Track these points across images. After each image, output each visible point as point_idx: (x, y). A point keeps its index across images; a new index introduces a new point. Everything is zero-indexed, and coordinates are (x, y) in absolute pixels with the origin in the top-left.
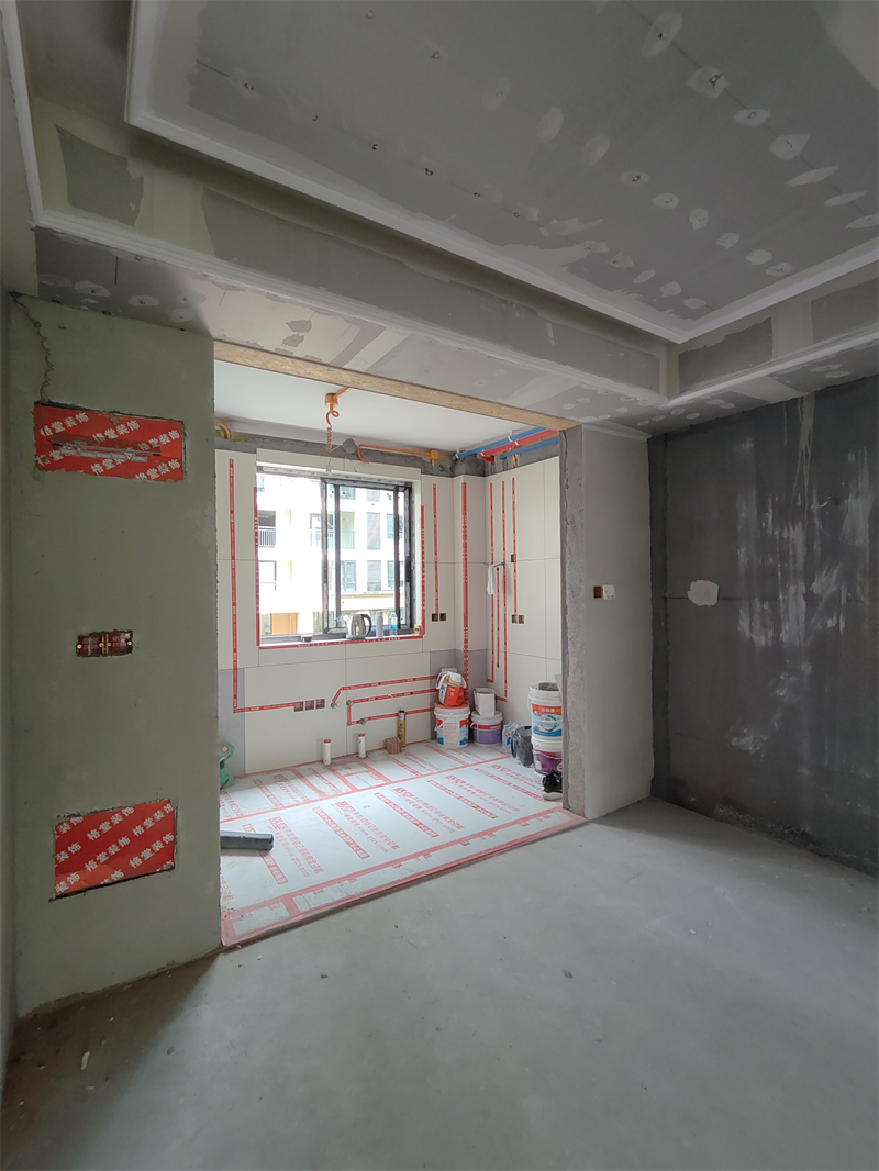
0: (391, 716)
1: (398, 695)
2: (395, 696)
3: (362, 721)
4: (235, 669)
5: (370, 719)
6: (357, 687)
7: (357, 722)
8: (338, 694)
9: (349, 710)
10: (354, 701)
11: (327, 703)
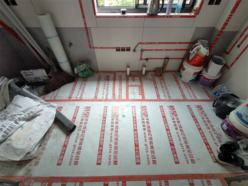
0: (162, 59)
1: (168, 50)
2: (166, 50)
3: (147, 59)
4: (86, 28)
5: (151, 59)
6: (147, 43)
7: (145, 59)
8: (137, 46)
9: (142, 54)
10: (145, 50)
11: (132, 49)
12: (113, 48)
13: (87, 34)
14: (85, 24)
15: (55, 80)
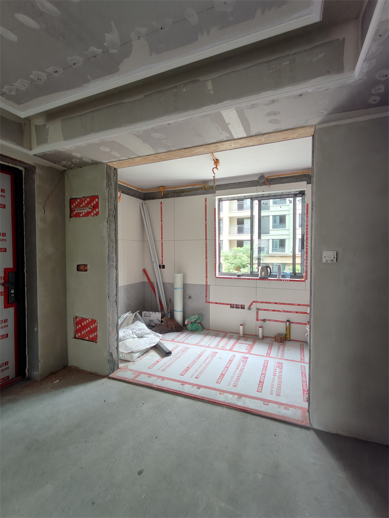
0: (282, 322)
1: (287, 312)
3: (264, 320)
4: (206, 285)
5: (269, 320)
6: (262, 302)
7: (262, 320)
8: (252, 304)
9: (257, 313)
10: (260, 309)
11: (247, 307)
12: (228, 304)
13: (206, 290)
14: (206, 282)
15: (166, 324)
